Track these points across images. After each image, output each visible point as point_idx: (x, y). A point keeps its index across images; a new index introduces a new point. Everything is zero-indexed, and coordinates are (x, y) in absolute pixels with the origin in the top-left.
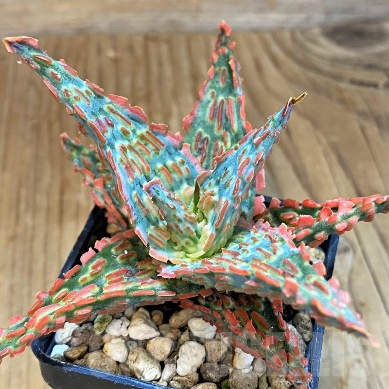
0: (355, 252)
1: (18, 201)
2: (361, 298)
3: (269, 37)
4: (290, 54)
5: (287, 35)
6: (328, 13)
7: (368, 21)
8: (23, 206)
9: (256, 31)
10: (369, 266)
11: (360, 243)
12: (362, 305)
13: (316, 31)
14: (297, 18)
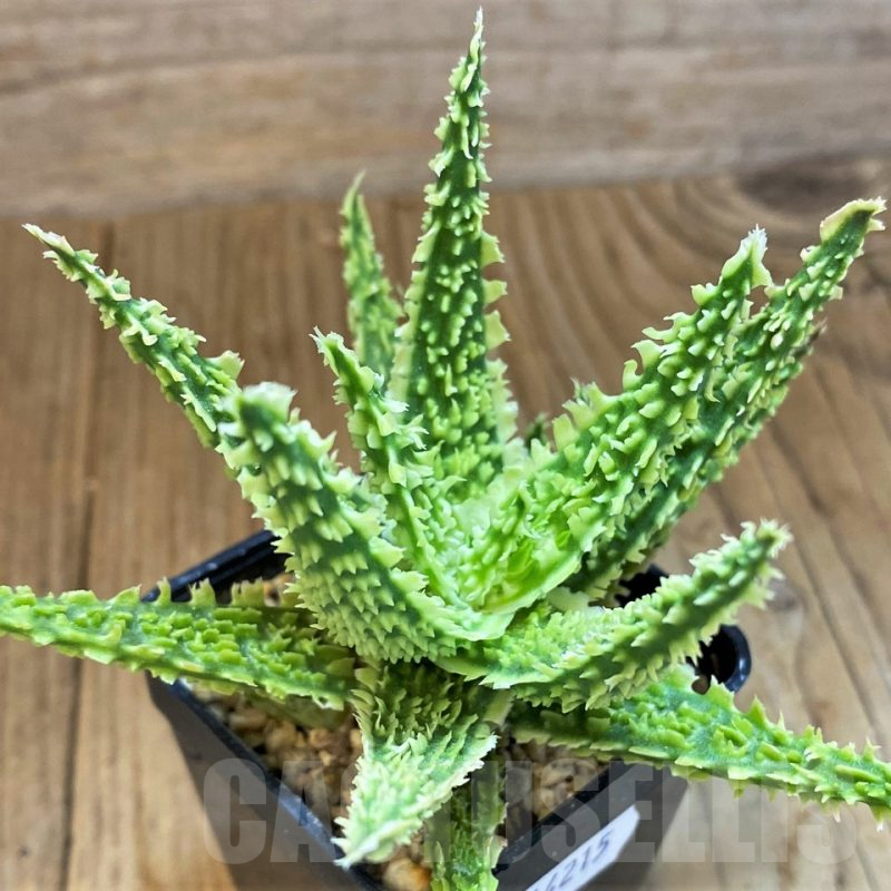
0: (807, 609)
1: (172, 521)
2: (820, 693)
3: (631, 196)
4: (674, 229)
5: (666, 191)
6: (748, 143)
7: (826, 160)
8: (181, 530)
9: (608, 186)
10: (835, 634)
11: (817, 590)
12: (824, 705)
13: (724, 183)
14: (687, 158)
